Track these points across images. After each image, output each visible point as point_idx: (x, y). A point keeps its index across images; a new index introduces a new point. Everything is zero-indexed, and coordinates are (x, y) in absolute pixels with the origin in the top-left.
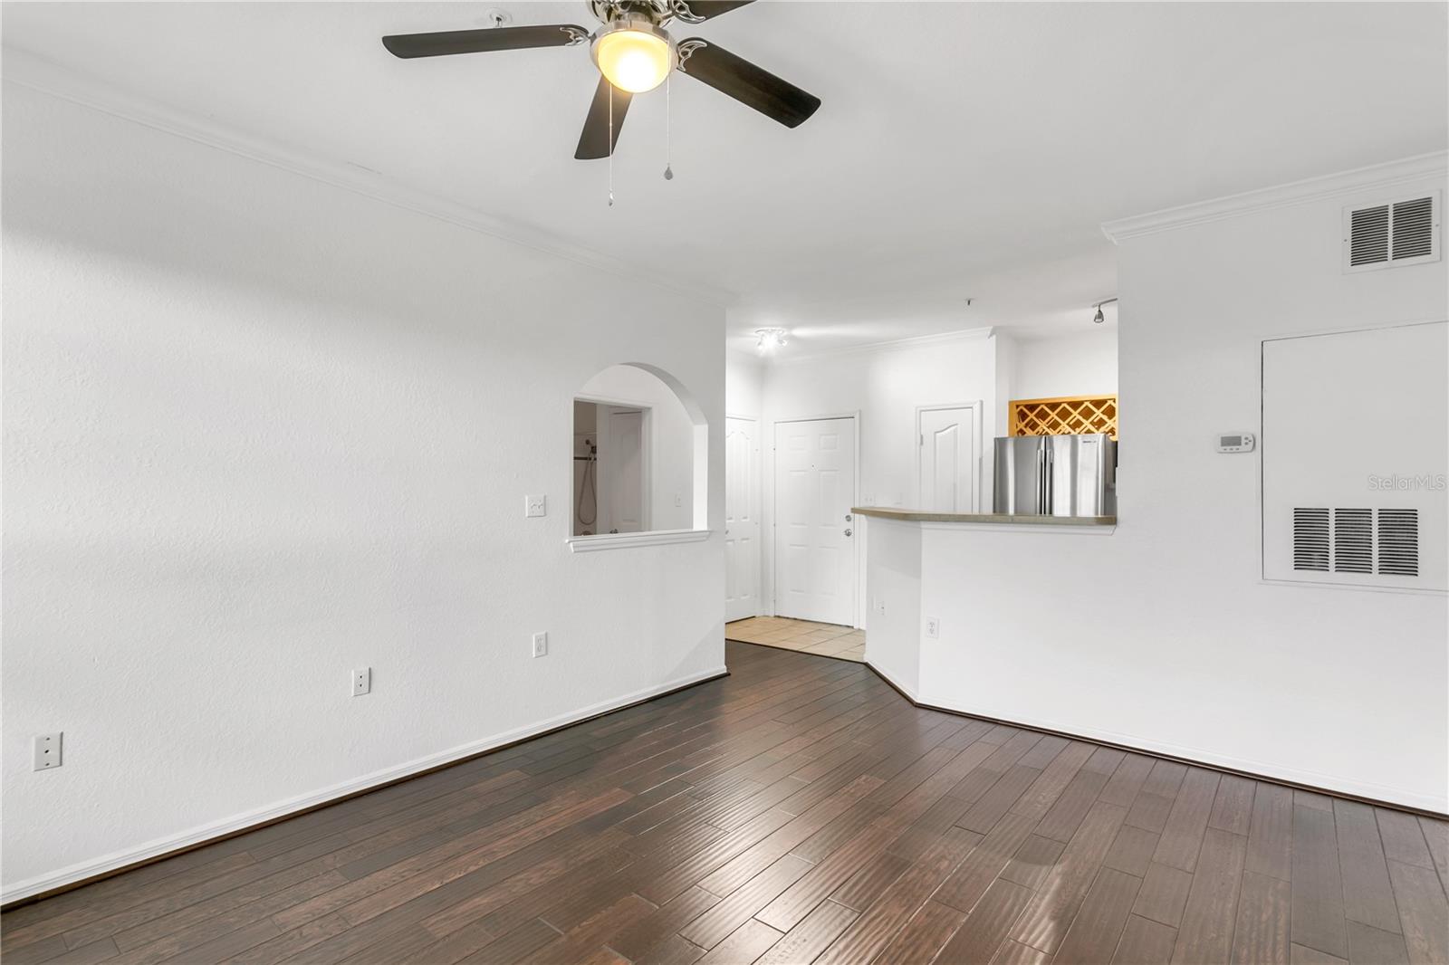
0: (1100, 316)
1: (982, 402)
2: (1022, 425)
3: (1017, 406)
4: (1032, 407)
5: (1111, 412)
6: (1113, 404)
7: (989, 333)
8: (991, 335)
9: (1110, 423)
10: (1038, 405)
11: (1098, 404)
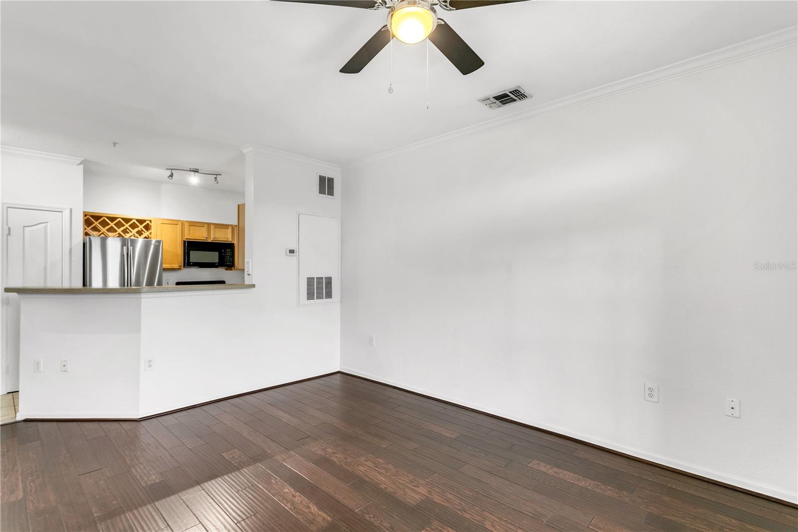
0: (172, 175)
1: (71, 210)
2: (89, 230)
3: (85, 216)
4: (97, 218)
5: (147, 227)
6: (149, 223)
7: (79, 162)
8: (79, 164)
9: (146, 234)
10: (101, 217)
11: (141, 222)
